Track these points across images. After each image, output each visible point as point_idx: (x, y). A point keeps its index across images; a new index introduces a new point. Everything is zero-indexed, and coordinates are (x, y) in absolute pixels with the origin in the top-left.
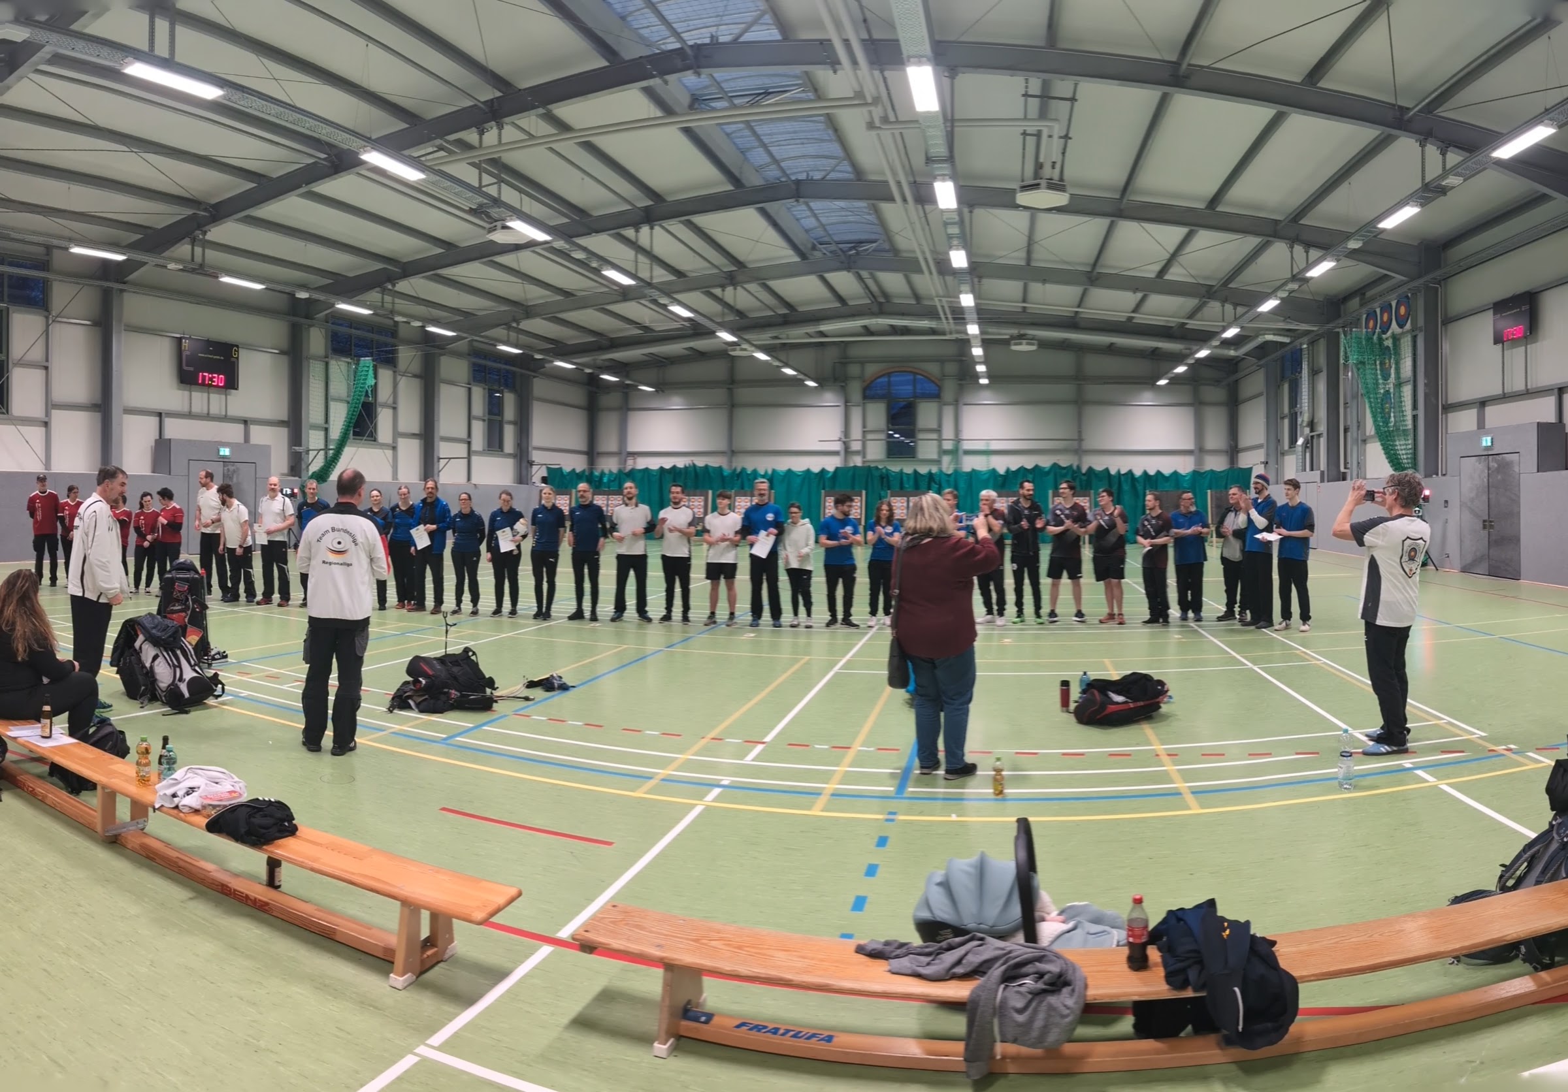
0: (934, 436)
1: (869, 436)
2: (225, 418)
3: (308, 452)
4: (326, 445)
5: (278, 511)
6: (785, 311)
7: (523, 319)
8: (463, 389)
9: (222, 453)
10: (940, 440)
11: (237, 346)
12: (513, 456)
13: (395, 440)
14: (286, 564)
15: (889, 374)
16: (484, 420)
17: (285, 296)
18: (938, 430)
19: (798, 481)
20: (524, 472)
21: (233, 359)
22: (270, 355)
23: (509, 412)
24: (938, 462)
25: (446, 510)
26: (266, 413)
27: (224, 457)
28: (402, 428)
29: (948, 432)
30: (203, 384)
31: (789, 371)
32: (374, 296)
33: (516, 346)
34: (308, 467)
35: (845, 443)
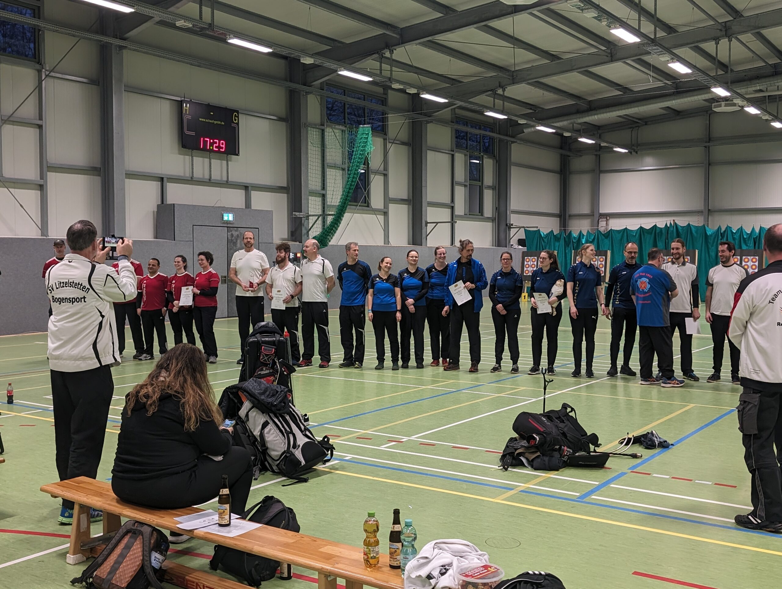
2: (227, 184)
3: (308, 217)
4: (324, 211)
5: (317, 273)
6: (776, 60)
7: (509, 84)
8: (447, 155)
9: (225, 218)
11: (238, 112)
12: (492, 220)
13: (386, 206)
14: (327, 326)
16: (465, 186)
17: (282, 61)
20: (502, 236)
21: (233, 125)
22: (268, 121)
23: (489, 178)
25: (482, 272)
26: (266, 179)
27: (228, 222)
28: (392, 194)
30: (205, 149)
32: (371, 63)
33: (502, 113)
34: (308, 232)
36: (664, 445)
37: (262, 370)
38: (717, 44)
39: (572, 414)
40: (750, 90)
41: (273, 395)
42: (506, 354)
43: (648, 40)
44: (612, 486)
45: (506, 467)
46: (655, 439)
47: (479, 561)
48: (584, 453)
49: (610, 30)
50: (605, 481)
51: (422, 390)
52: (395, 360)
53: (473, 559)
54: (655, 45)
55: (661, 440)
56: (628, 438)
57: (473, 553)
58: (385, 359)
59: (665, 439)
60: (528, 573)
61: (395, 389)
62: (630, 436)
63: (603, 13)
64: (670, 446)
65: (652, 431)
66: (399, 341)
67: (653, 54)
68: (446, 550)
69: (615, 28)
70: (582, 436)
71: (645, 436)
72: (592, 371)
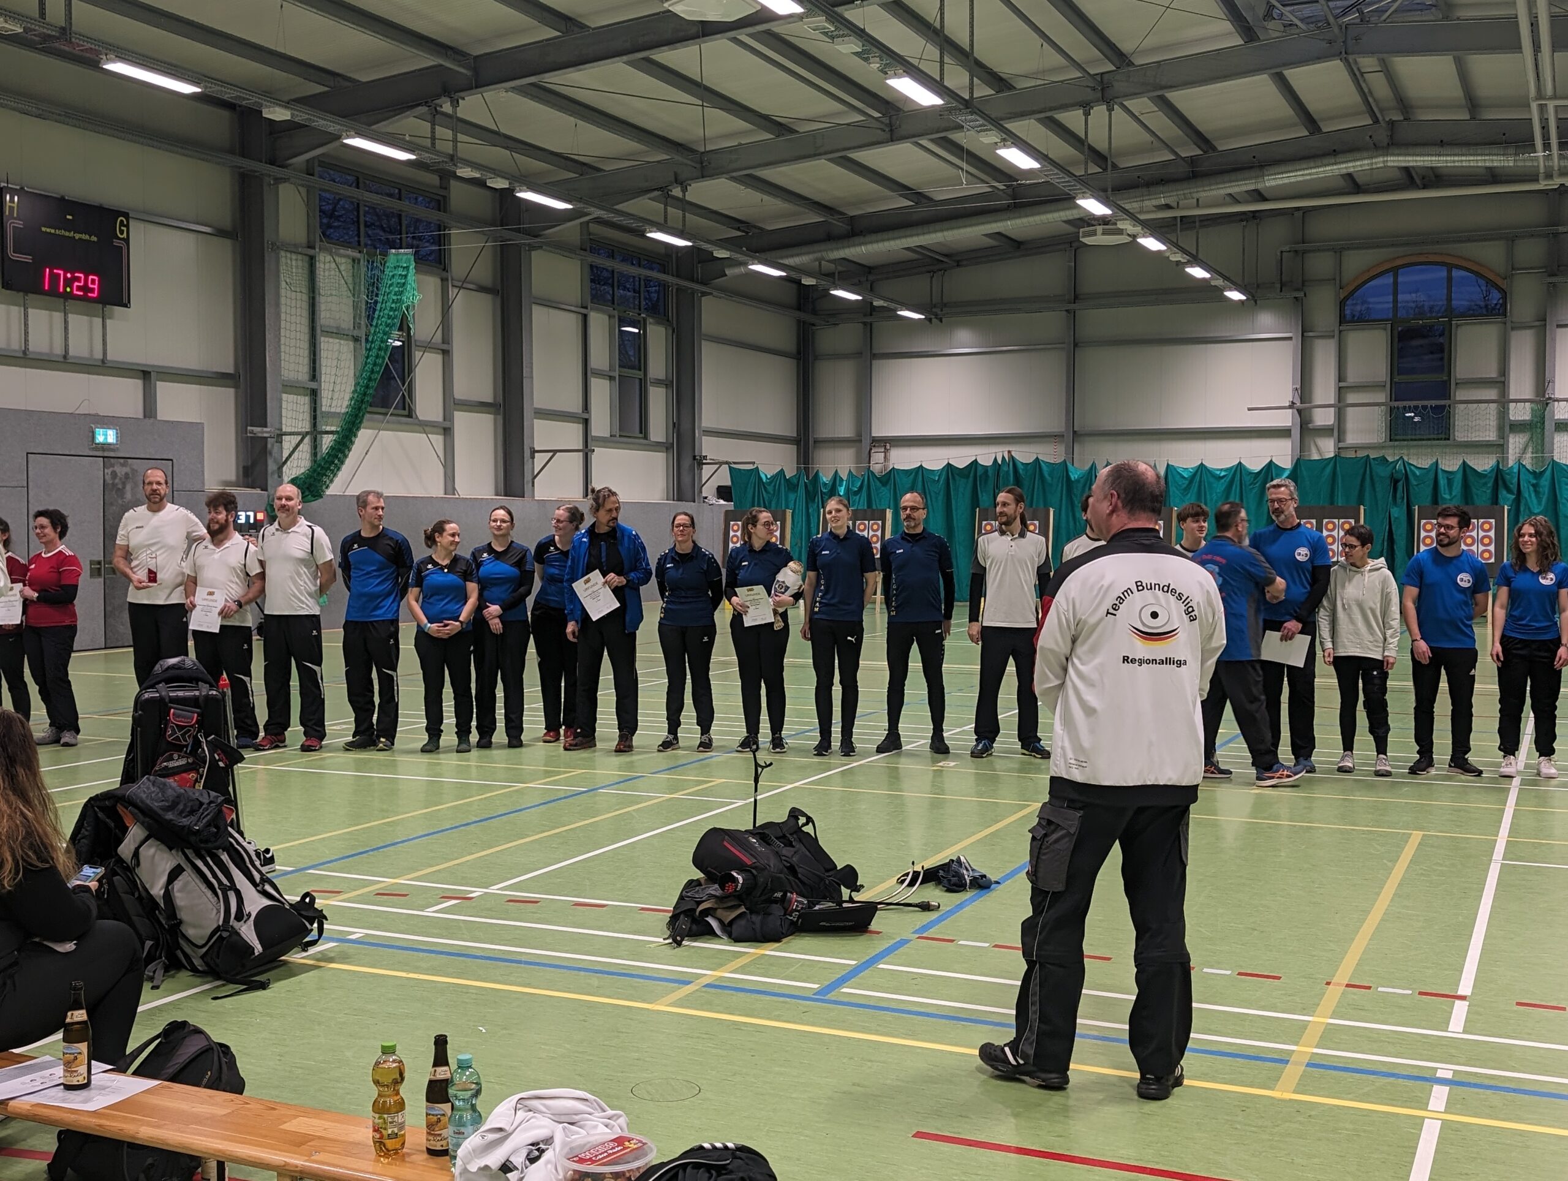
0: (1492, 394)
1: (1351, 398)
2: (103, 367)
3: (280, 436)
4: (314, 425)
5: (300, 554)
6: (1193, 151)
7: (695, 179)
8: (573, 316)
9: (100, 439)
10: (1503, 402)
11: (126, 215)
12: (666, 447)
13: (448, 416)
14: (319, 664)
15: (1395, 271)
16: (611, 378)
17: (225, 114)
18: (1501, 382)
19: (1220, 487)
20: (686, 479)
21: (116, 243)
22: (192, 236)
23: (657, 364)
24: (1500, 447)
25: (638, 549)
26: (190, 358)
27: (105, 447)
28: (461, 391)
29: (1521, 385)
30: (53, 292)
31: (1198, 273)
32: (413, 123)
33: (681, 235)
34: (280, 468)
35: (1300, 411)
36: (981, 884)
37: (171, 759)
38: (1087, 114)
39: (808, 829)
40: (1148, 205)
41: (192, 812)
42: (689, 714)
43: (957, 101)
44: (881, 966)
45: (679, 938)
46: (965, 872)
47: (608, 1130)
48: (831, 904)
49: (886, 79)
50: (868, 958)
51: (516, 791)
52: (463, 731)
53: (596, 1127)
54: (972, 113)
55: (976, 875)
56: (914, 872)
57: (597, 1115)
58: (442, 731)
59: (984, 871)
60: (701, 1148)
61: (463, 791)
62: (918, 868)
63: (872, 45)
64: (993, 886)
65: (959, 858)
66: (473, 692)
67: (968, 130)
68: (540, 1112)
69: (896, 76)
70: (827, 871)
71: (945, 867)
72: (852, 743)
